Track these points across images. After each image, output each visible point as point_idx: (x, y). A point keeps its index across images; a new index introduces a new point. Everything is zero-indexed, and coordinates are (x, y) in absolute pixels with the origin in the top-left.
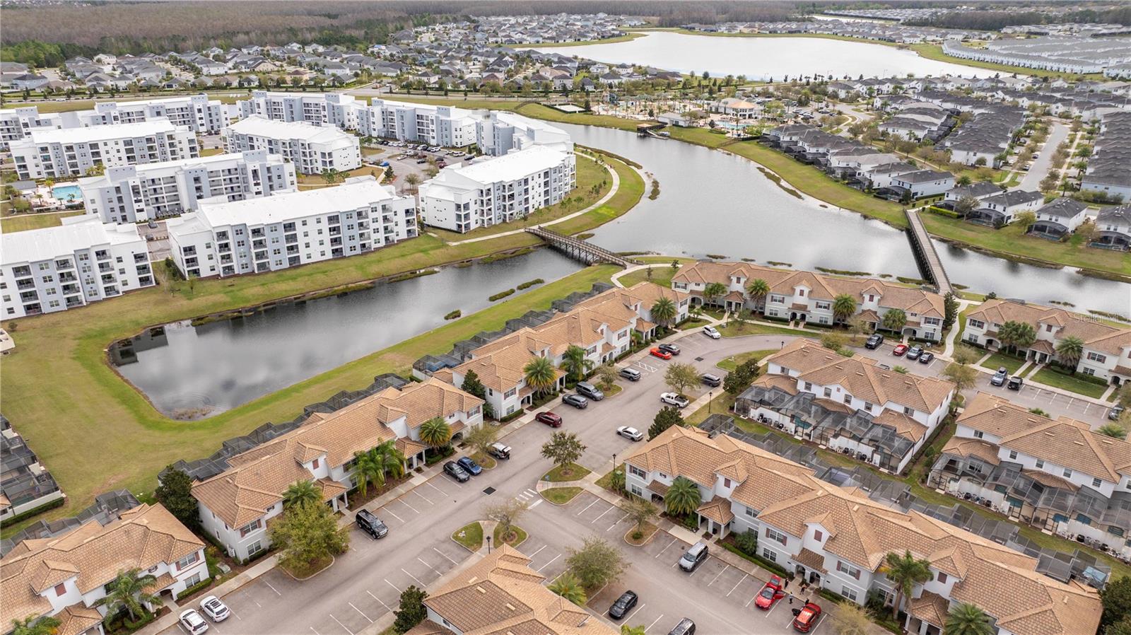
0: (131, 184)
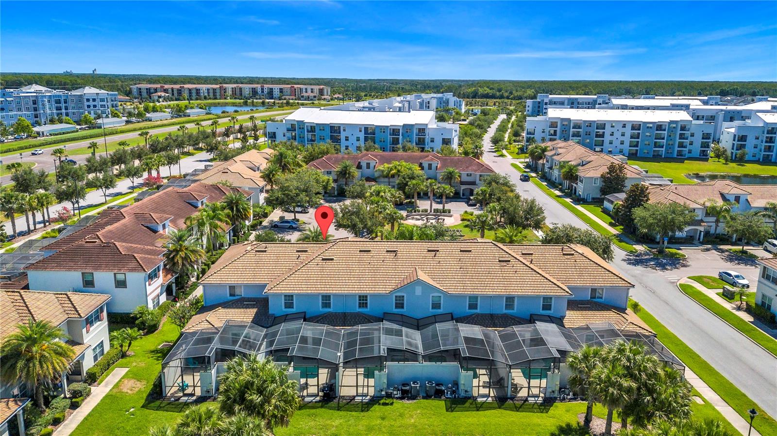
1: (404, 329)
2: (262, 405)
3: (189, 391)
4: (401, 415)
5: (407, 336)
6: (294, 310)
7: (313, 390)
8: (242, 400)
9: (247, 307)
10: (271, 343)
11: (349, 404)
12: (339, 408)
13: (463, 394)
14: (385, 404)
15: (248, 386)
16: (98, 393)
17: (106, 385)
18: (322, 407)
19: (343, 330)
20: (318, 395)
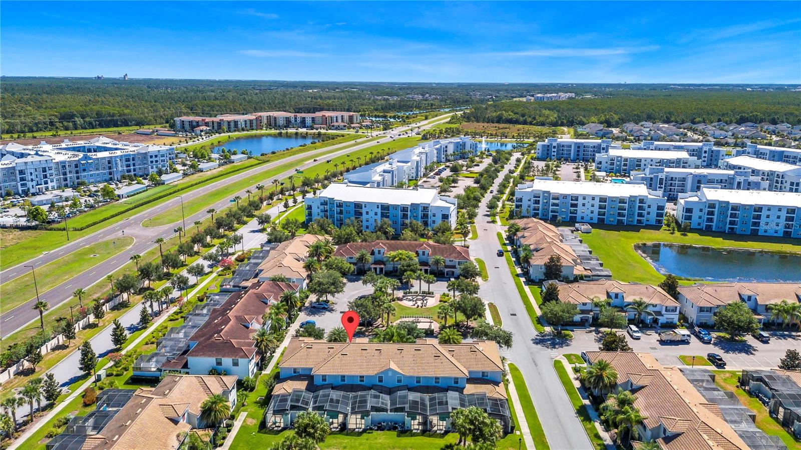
0: (660, 177)
1: (381, 395)
2: (314, 433)
3: (277, 425)
4: (376, 438)
5: (382, 399)
6: (327, 382)
7: (336, 425)
8: (305, 431)
9: (302, 380)
10: (315, 402)
11: (353, 433)
12: (347, 435)
13: (406, 428)
14: (369, 433)
15: (307, 425)
16: (237, 424)
17: (240, 421)
18: (340, 434)
19: (351, 395)
20: (337, 428)
